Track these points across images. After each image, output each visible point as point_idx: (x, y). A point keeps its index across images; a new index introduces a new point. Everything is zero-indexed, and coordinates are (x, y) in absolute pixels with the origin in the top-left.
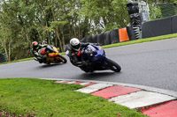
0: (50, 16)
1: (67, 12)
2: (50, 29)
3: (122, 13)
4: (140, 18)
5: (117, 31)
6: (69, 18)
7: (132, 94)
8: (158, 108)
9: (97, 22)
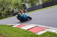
0: (4, 9)
1: (8, 8)
2: (4, 12)
3: (22, 7)
4: (26, 7)
5: (21, 11)
6: (9, 9)
7: (26, 26)
8: (32, 29)
9: (16, 9)
